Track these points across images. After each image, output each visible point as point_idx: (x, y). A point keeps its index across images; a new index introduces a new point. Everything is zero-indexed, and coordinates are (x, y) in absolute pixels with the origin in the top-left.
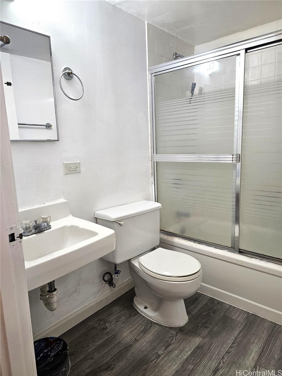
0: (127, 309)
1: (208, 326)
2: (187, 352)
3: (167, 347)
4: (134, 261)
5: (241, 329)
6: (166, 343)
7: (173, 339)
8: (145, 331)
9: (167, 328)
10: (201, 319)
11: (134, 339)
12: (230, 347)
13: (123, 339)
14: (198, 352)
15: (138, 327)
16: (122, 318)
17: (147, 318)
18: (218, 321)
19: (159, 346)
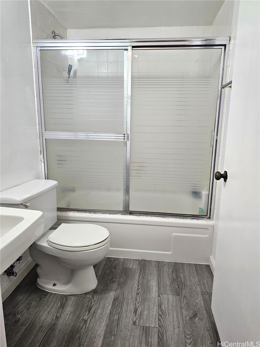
0: (33, 294)
1: (115, 280)
2: (108, 307)
3: (89, 311)
4: (39, 241)
5: (139, 273)
6: (87, 308)
7: (92, 302)
8: (63, 306)
9: (83, 295)
10: (107, 277)
11: (54, 318)
12: (137, 289)
13: (44, 322)
14: (117, 303)
15: (54, 305)
16: (33, 304)
17: (59, 294)
18: (121, 273)
19: (82, 313)
